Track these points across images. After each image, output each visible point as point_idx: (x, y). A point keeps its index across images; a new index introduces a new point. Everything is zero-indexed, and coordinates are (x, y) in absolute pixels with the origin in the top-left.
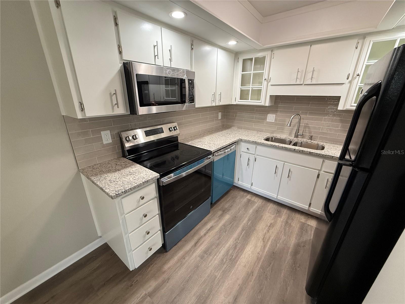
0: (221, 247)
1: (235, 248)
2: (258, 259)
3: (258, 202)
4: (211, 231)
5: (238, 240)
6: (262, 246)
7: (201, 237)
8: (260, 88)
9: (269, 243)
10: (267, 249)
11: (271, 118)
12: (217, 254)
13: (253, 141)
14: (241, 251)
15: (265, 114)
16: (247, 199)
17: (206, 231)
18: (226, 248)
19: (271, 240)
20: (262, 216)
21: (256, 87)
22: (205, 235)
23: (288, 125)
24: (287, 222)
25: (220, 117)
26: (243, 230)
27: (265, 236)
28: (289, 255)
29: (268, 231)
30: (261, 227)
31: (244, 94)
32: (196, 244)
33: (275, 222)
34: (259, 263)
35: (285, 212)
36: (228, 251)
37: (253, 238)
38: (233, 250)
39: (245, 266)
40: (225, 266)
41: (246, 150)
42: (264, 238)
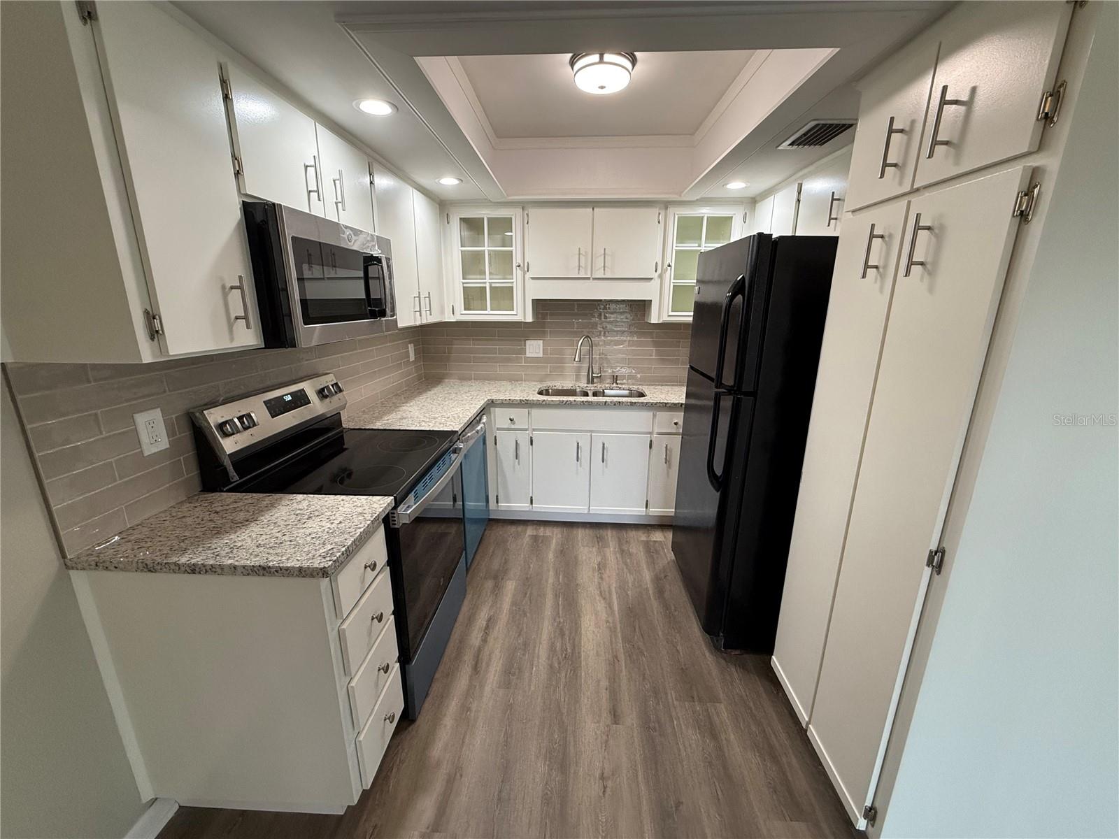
0: (535, 647)
1: (562, 634)
2: (612, 630)
3: (555, 535)
4: (493, 629)
5: (559, 617)
6: (606, 608)
7: (480, 650)
8: (510, 285)
9: (614, 596)
10: (616, 608)
11: (534, 348)
12: (535, 662)
13: (521, 400)
14: (576, 632)
15: (521, 340)
16: (529, 536)
17: (483, 632)
18: (545, 642)
19: (613, 590)
20: (576, 558)
21: (499, 282)
22: (485, 641)
23: (576, 360)
24: (622, 551)
25: (412, 358)
26: (556, 595)
27: (600, 588)
28: (653, 599)
29: (601, 578)
30: (586, 576)
31: (473, 297)
32: (476, 668)
33: (604, 558)
34: (616, 637)
35: (609, 534)
36: (552, 648)
37: (583, 602)
38: (560, 639)
39: (598, 654)
40: (563, 675)
41: (507, 424)
42: (601, 592)
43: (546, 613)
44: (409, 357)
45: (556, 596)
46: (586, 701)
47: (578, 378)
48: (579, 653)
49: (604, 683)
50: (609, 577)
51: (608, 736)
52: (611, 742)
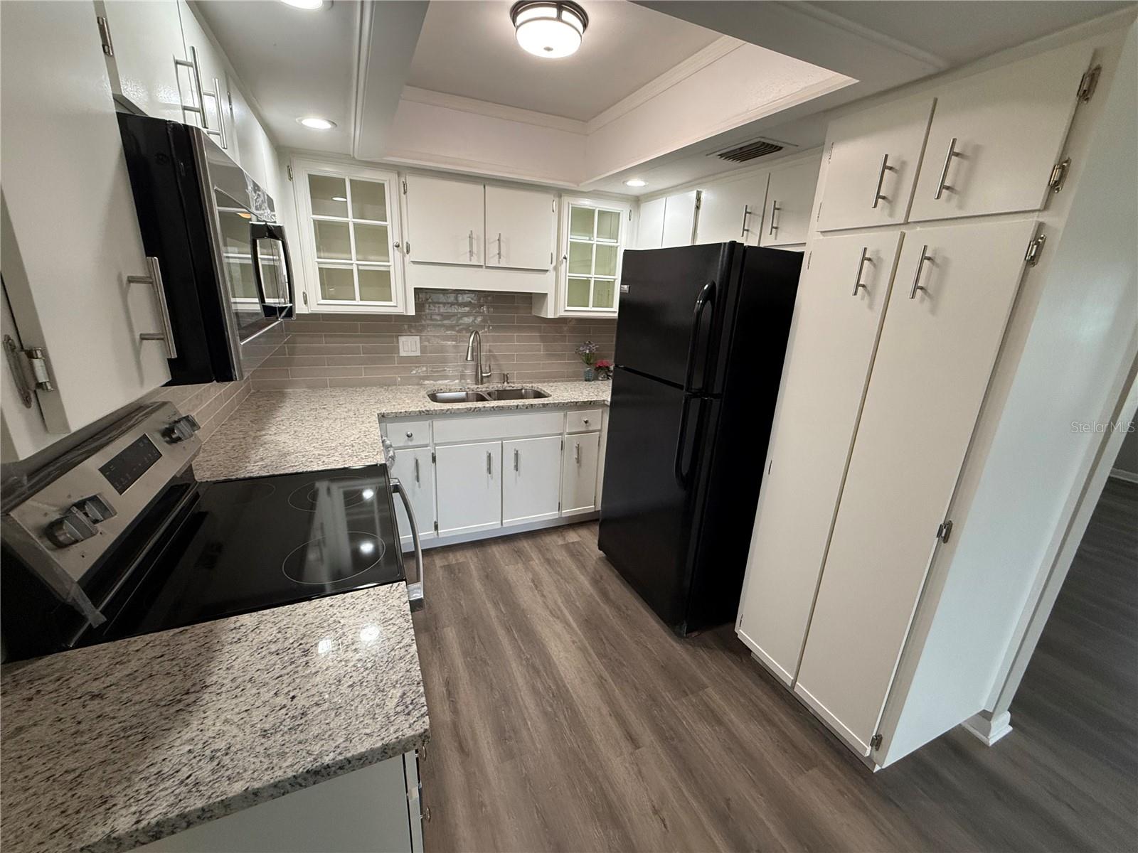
0: (516, 698)
1: (537, 671)
2: (583, 650)
3: (470, 560)
4: (458, 693)
5: (523, 653)
6: (564, 627)
8: (386, 269)
9: (566, 612)
10: (574, 625)
11: (409, 346)
12: (526, 715)
13: (420, 411)
14: (550, 664)
15: (392, 336)
16: (441, 567)
18: (524, 688)
19: (561, 605)
20: (506, 580)
21: (372, 264)
23: (469, 359)
24: (548, 561)
26: (507, 629)
27: (548, 607)
29: (543, 596)
30: (526, 597)
32: (462, 749)
37: (539, 628)
39: (583, 681)
41: (402, 441)
42: (551, 612)
43: (507, 653)
45: (509, 630)
46: (598, 737)
48: (565, 686)
49: (605, 710)
50: (550, 592)
51: (637, 765)
52: (644, 770)
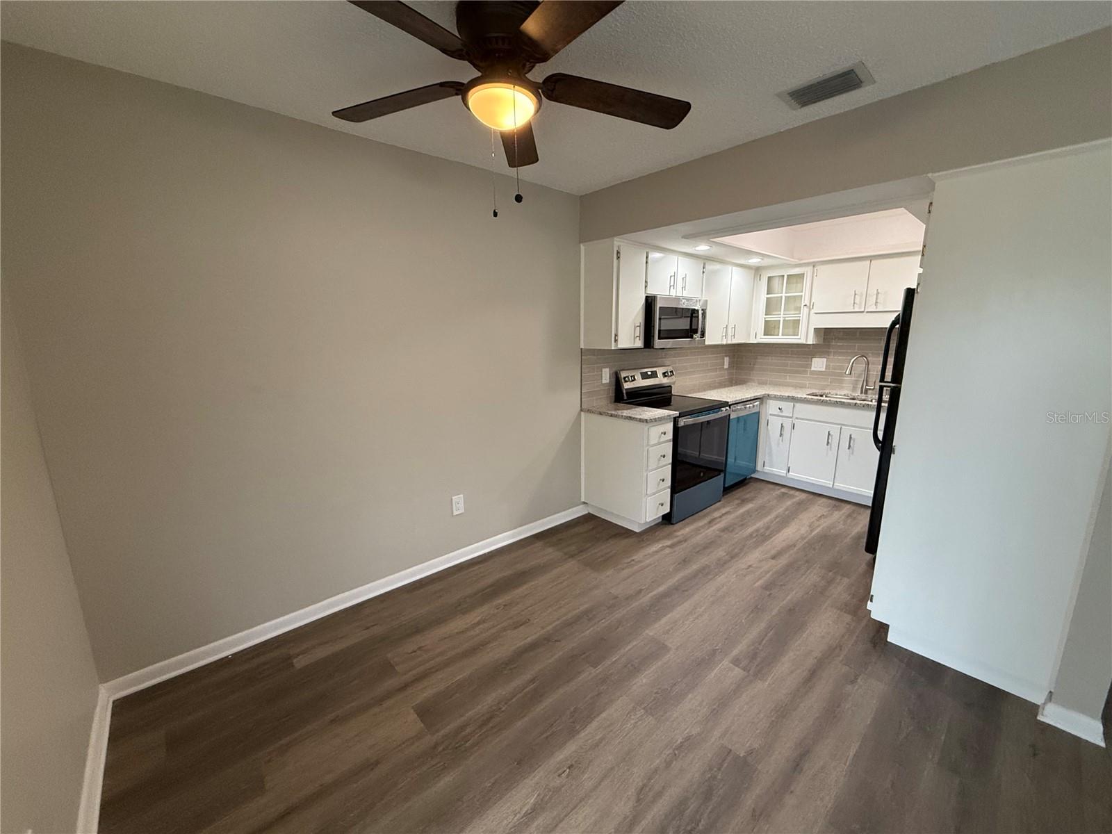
1: (768, 528)
3: (802, 496)
4: (728, 515)
5: (772, 524)
6: (807, 531)
8: (798, 318)
9: (819, 529)
11: (819, 364)
12: (744, 531)
13: (788, 396)
14: (778, 531)
15: (808, 358)
16: (782, 491)
17: (721, 515)
19: (821, 527)
20: (808, 508)
21: (792, 316)
23: (847, 373)
25: (726, 366)
26: (778, 516)
30: (807, 516)
31: (769, 328)
32: (710, 522)
33: (830, 514)
34: (803, 540)
36: (757, 530)
37: (794, 524)
38: (765, 530)
39: (784, 541)
40: (756, 539)
41: (777, 412)
43: (765, 520)
44: (724, 365)
46: (762, 549)
47: (854, 389)
48: (772, 537)
52: (765, 562)
